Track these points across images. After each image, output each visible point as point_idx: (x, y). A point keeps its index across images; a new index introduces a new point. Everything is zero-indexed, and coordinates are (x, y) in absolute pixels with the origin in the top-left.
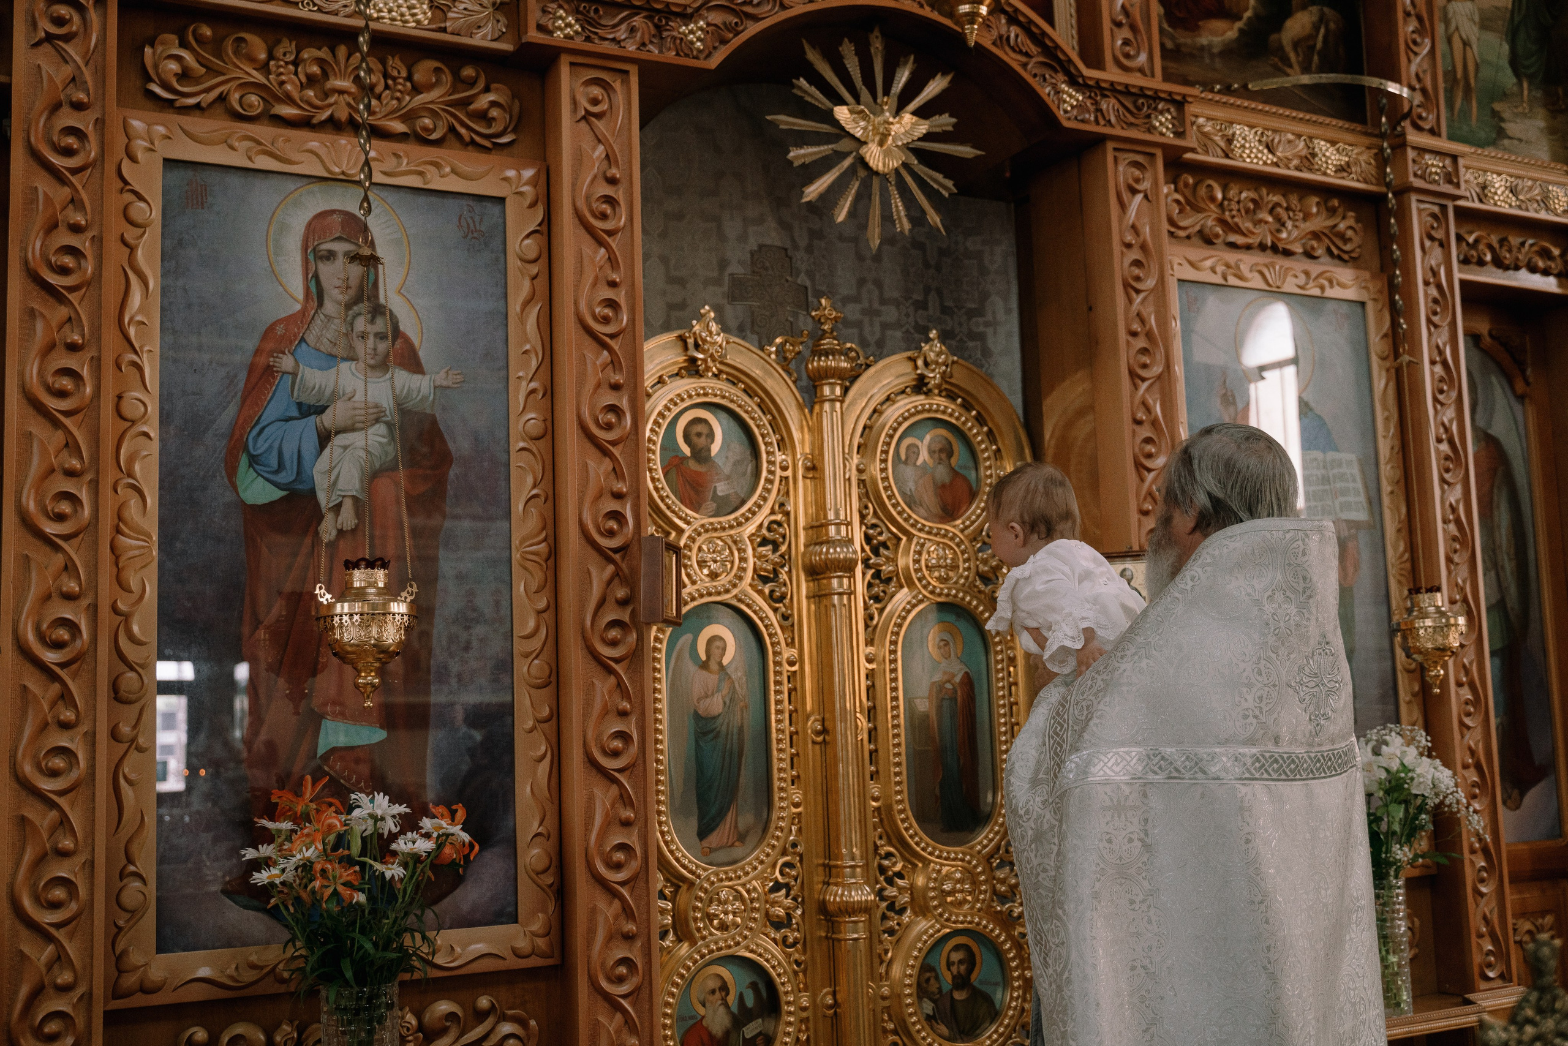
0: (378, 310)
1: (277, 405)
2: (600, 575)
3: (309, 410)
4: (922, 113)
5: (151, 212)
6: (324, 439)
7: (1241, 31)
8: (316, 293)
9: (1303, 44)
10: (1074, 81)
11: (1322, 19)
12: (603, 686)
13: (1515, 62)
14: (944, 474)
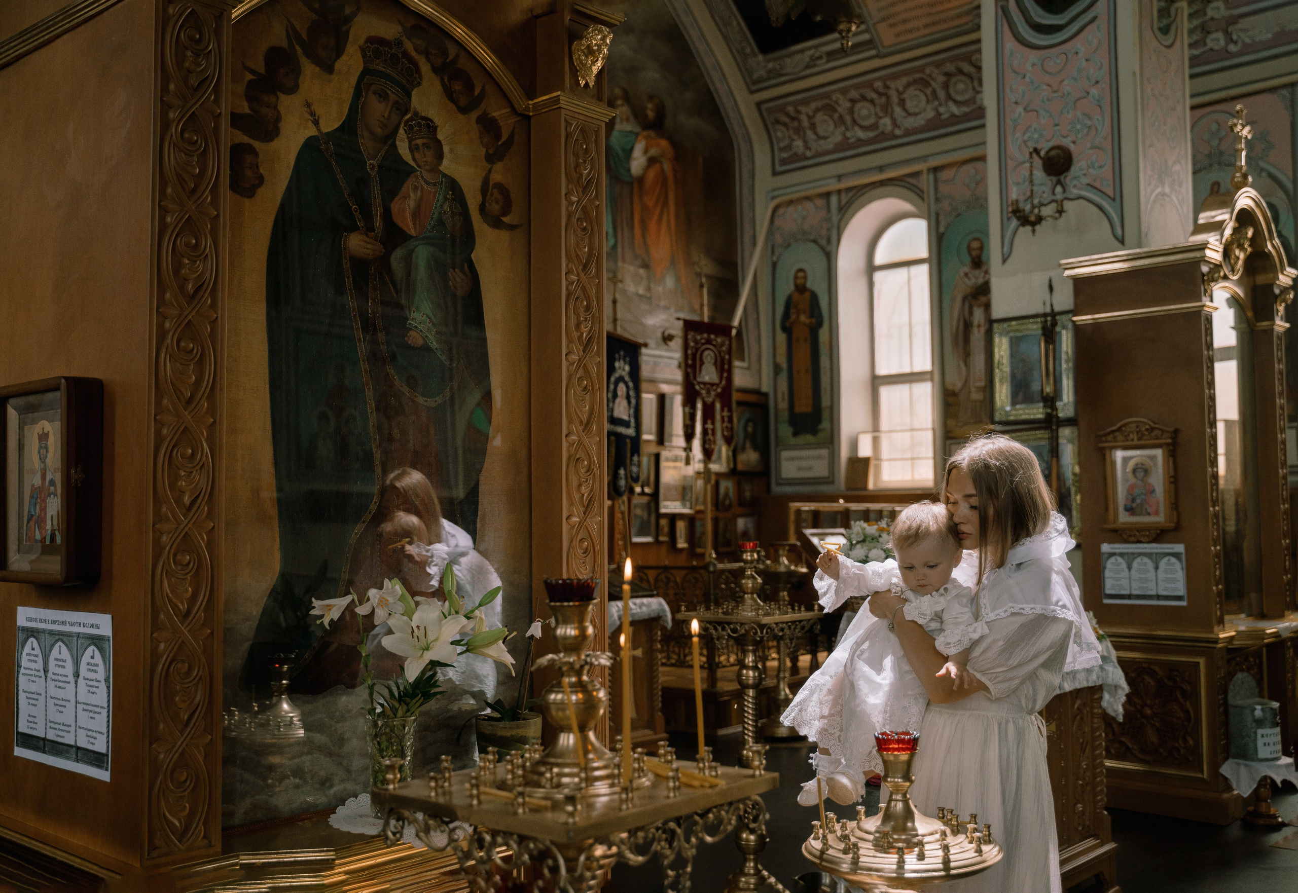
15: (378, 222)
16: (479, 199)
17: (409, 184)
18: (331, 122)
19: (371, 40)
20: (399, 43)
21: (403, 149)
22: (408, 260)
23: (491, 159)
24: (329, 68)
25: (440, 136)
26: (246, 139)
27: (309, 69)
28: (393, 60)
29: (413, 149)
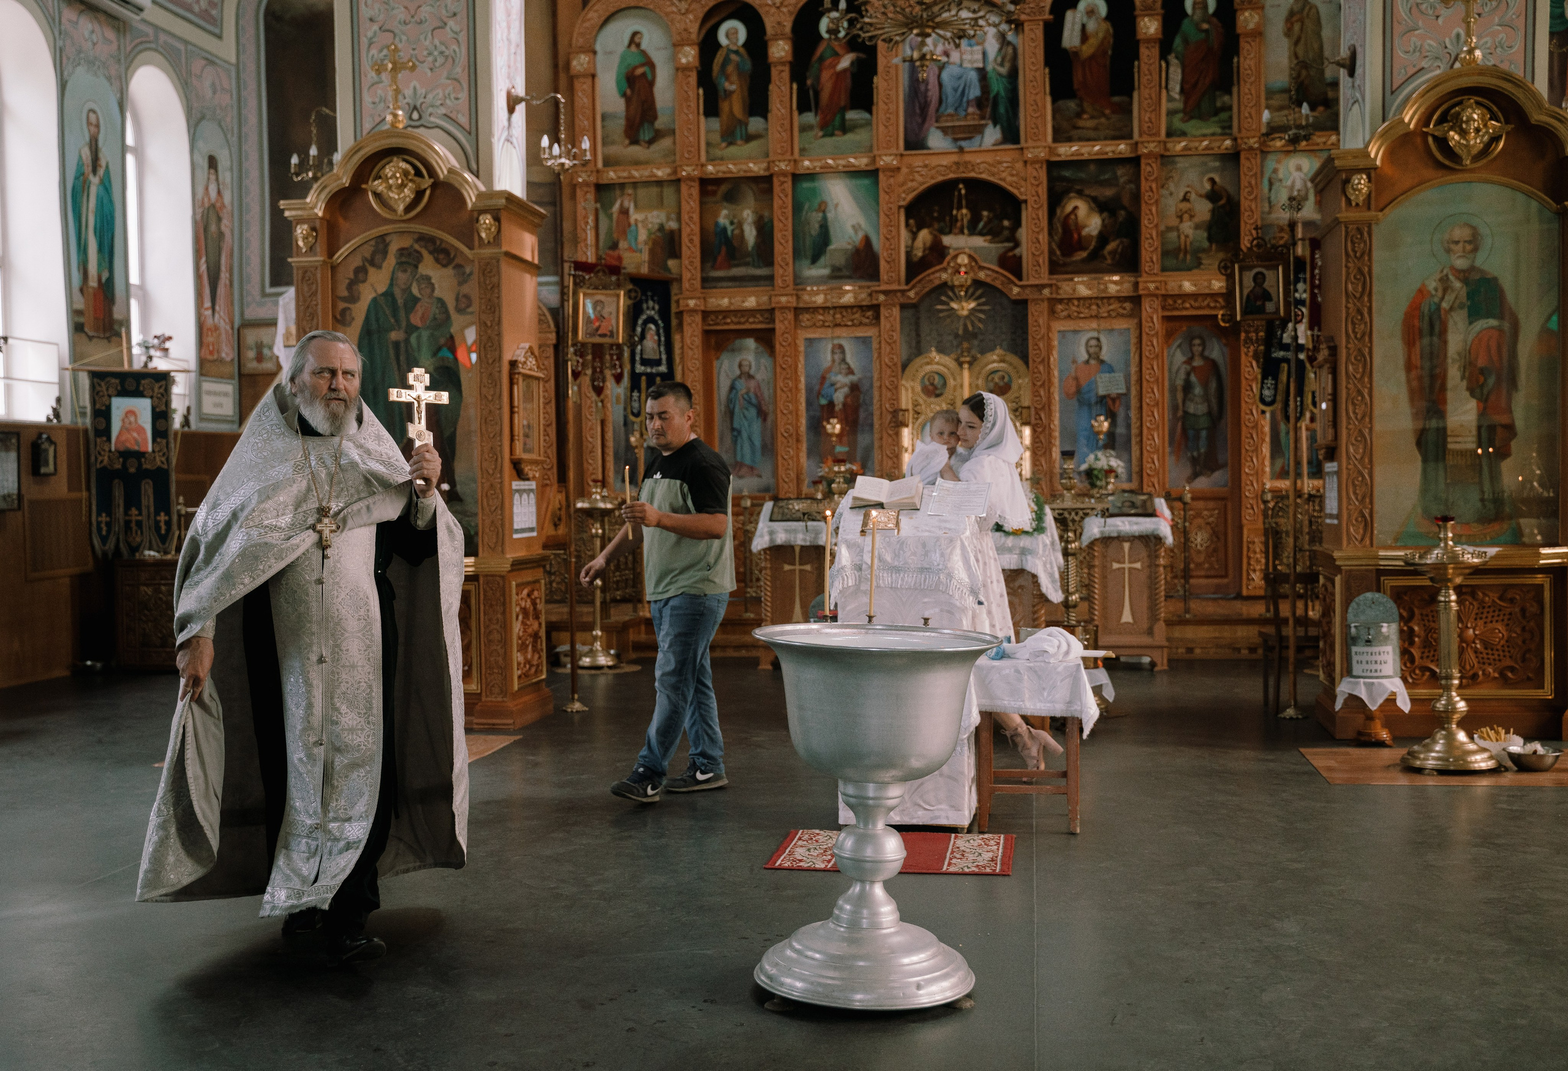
0: (846, 364)
1: (827, 384)
2: (889, 417)
3: (832, 385)
4: (976, 299)
5: (802, 349)
6: (836, 390)
7: (1089, 255)
8: (833, 361)
9: (1113, 253)
10: (1016, 285)
11: (1122, 242)
12: (890, 440)
13: (1210, 239)
14: (1001, 384)
15: (404, 324)
16: (454, 304)
17: (418, 306)
18: (382, 288)
19: (399, 250)
20: (412, 246)
21: (415, 291)
22: (419, 338)
23: (460, 284)
24: (379, 267)
25: (433, 281)
26: (347, 305)
27: (372, 270)
28: (410, 255)
29: (420, 290)
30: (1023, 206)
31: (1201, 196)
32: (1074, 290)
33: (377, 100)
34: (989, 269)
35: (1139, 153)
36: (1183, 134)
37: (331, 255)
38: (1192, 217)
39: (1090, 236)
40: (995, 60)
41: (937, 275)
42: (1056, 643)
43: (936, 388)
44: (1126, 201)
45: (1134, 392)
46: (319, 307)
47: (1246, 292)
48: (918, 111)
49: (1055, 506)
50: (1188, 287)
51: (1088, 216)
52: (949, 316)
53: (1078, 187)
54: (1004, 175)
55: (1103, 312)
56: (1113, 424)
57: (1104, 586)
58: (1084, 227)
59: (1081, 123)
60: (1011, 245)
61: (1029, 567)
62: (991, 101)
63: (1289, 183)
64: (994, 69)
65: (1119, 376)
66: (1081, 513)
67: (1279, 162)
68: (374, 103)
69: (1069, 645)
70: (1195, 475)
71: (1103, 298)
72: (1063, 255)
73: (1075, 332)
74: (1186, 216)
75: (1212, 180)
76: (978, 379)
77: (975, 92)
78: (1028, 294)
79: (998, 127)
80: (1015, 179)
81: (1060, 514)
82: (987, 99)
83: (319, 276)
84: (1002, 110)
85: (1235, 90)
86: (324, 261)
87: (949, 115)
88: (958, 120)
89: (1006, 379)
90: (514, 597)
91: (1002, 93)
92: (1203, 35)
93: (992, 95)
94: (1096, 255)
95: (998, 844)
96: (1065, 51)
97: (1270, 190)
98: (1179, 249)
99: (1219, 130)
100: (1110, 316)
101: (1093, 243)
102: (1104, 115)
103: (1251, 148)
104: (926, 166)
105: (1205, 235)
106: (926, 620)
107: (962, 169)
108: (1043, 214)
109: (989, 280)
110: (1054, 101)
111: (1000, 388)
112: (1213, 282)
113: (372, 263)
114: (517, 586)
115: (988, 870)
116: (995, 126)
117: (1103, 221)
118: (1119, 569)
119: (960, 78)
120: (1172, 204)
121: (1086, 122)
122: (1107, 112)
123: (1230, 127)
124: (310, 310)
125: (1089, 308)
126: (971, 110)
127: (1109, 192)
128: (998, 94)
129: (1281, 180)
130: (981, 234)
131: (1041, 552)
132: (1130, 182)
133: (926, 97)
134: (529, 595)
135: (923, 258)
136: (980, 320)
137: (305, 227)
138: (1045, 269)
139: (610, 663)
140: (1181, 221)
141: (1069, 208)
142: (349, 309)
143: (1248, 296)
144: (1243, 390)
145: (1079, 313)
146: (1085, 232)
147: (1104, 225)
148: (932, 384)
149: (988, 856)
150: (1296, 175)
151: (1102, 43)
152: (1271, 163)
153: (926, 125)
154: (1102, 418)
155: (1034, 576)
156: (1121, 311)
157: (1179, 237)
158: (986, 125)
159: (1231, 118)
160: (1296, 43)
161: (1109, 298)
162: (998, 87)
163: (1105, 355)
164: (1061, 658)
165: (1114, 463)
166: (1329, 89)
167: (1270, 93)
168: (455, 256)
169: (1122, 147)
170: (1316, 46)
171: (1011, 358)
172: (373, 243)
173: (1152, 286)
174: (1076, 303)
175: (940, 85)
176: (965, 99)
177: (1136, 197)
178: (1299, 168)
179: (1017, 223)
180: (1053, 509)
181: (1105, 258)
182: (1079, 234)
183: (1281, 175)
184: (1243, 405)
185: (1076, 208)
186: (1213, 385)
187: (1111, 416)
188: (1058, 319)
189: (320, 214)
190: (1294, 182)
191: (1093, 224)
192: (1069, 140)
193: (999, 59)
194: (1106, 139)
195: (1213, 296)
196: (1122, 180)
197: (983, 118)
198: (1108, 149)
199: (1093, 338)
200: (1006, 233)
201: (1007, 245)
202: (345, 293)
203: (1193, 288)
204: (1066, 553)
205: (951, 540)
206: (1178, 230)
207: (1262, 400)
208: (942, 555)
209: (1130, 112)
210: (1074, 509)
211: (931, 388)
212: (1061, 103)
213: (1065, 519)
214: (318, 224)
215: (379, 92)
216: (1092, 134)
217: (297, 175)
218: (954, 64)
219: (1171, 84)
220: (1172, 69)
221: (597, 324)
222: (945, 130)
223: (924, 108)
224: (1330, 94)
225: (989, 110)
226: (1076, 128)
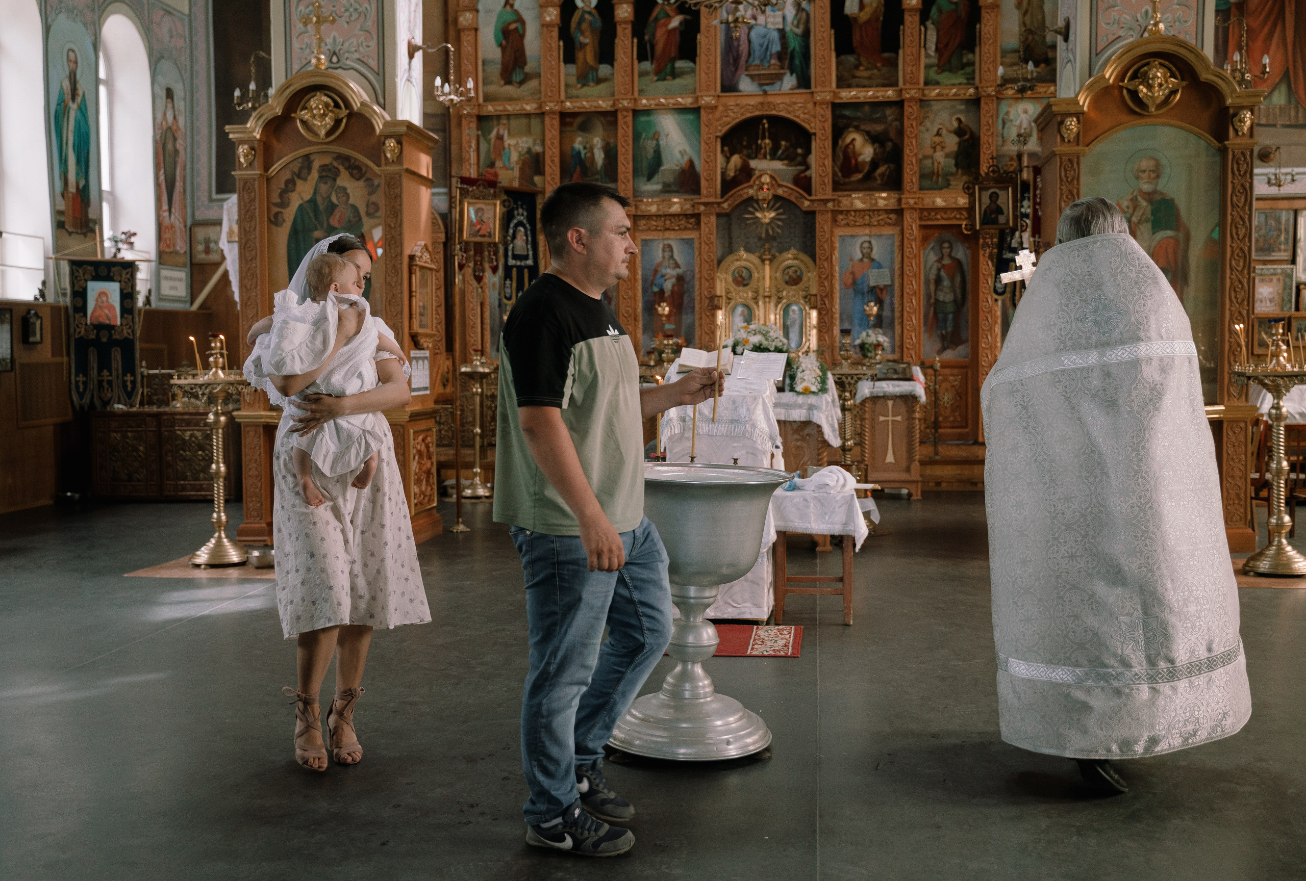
0: (674, 259)
1: (659, 276)
2: (707, 302)
3: (663, 276)
4: (775, 210)
6: (666, 280)
7: (864, 176)
8: (664, 257)
9: (882, 175)
11: (889, 167)
12: (708, 320)
13: (957, 165)
14: (795, 276)
15: (325, 225)
16: (365, 209)
17: (336, 211)
18: (307, 197)
19: (321, 166)
20: (331, 164)
21: (334, 199)
23: (370, 194)
24: (305, 180)
25: (348, 191)
26: (279, 210)
27: (299, 183)
28: (330, 170)
29: (338, 198)
30: (813, 137)
31: (950, 132)
32: (852, 204)
33: (304, 46)
34: (786, 187)
35: (903, 97)
36: (937, 83)
37: (266, 169)
38: (943, 148)
39: (864, 162)
40: (793, 23)
41: (745, 191)
42: (835, 478)
43: (744, 279)
44: (892, 134)
45: (897, 284)
46: (257, 211)
47: (984, 207)
48: (731, 61)
49: (835, 372)
50: (939, 202)
51: (863, 146)
52: (754, 223)
53: (855, 123)
54: (798, 113)
55: (874, 221)
56: (881, 309)
57: (873, 434)
58: (860, 155)
59: (858, 73)
60: (803, 168)
61: (815, 419)
62: (788, 56)
63: (1018, 123)
64: (792, 30)
65: (886, 271)
66: (855, 377)
67: (1010, 106)
68: (301, 49)
69: (845, 480)
70: (943, 349)
71: (874, 210)
72: (844, 176)
73: (852, 236)
74: (938, 148)
75: (959, 120)
76: (776, 272)
77: (776, 48)
78: (816, 207)
79: (794, 75)
80: (807, 116)
81: (839, 379)
82: (786, 53)
83: (256, 185)
84: (797, 62)
85: (977, 50)
86: (261, 175)
87: (756, 65)
88: (764, 69)
89: (799, 273)
90: (412, 442)
91: (798, 49)
92: (953, 7)
93: (790, 50)
94: (869, 177)
95: (790, 633)
96: (847, 16)
97: (1003, 127)
98: (933, 173)
99: (965, 81)
100: (879, 224)
101: (867, 168)
102: (876, 67)
103: (989, 96)
104: (737, 105)
105: (953, 162)
106: (736, 460)
107: (766, 108)
108: (829, 144)
109: (785, 195)
110: (838, 56)
111: (794, 280)
112: (959, 199)
113: (299, 176)
114: (414, 433)
115: (782, 653)
116: (792, 74)
117: (875, 150)
118: (884, 421)
119: (765, 36)
120: (928, 138)
121: (862, 73)
122: (879, 65)
123: (973, 79)
124: (249, 213)
125: (863, 218)
126: (773, 61)
127: (879, 128)
128: (794, 49)
129: (1011, 121)
130: (780, 159)
131: (824, 408)
132: (896, 120)
133: (738, 51)
134: (423, 440)
135: (734, 177)
136: (778, 226)
137: (246, 147)
138: (829, 188)
139: (487, 494)
140: (935, 151)
141: (848, 140)
142: (281, 212)
143: (985, 211)
144: (981, 283)
145: (855, 222)
146: (860, 159)
147: (875, 154)
148: (741, 276)
149: (782, 643)
150: (1023, 116)
151: (875, 11)
152: (1004, 107)
153: (739, 72)
154: (872, 304)
155: (819, 426)
156: (888, 221)
157: (933, 163)
158: (785, 74)
159: (974, 71)
160: (1025, 14)
161: (879, 210)
162: (794, 44)
163: (875, 254)
164: (839, 490)
165: (882, 339)
166: (1049, 50)
167: (1004, 53)
168: (366, 172)
169: (890, 93)
170: (1040, 17)
171: (803, 256)
172: (300, 160)
173: (912, 201)
174: (853, 214)
175: (749, 42)
176: (768, 53)
177: (901, 132)
178: (1026, 112)
179: (808, 151)
180: (834, 375)
181: (876, 180)
182: (856, 160)
183: (1012, 116)
184: (981, 295)
185: (854, 140)
186: (958, 279)
187: (880, 302)
188: (839, 226)
189: (258, 137)
190: (1021, 122)
191: (867, 152)
192: (849, 86)
193: (795, 22)
194: (877, 86)
195: (959, 209)
196: (890, 118)
197: (782, 68)
198: (879, 94)
199: (866, 242)
200: (799, 159)
201: (800, 168)
202: (278, 200)
203: (944, 204)
204: (844, 409)
205: (755, 399)
206: (932, 158)
207: (996, 292)
208: (748, 410)
209: (897, 65)
210: (850, 375)
211: (740, 279)
212: (843, 57)
213: (843, 382)
214: (256, 145)
215: (306, 40)
216: (866, 82)
217: (239, 105)
218: (760, 25)
219: (929, 44)
220: (929, 32)
221: (478, 227)
222: (752, 77)
223: (737, 59)
224: (1050, 55)
225: (787, 62)
226: (854, 77)
